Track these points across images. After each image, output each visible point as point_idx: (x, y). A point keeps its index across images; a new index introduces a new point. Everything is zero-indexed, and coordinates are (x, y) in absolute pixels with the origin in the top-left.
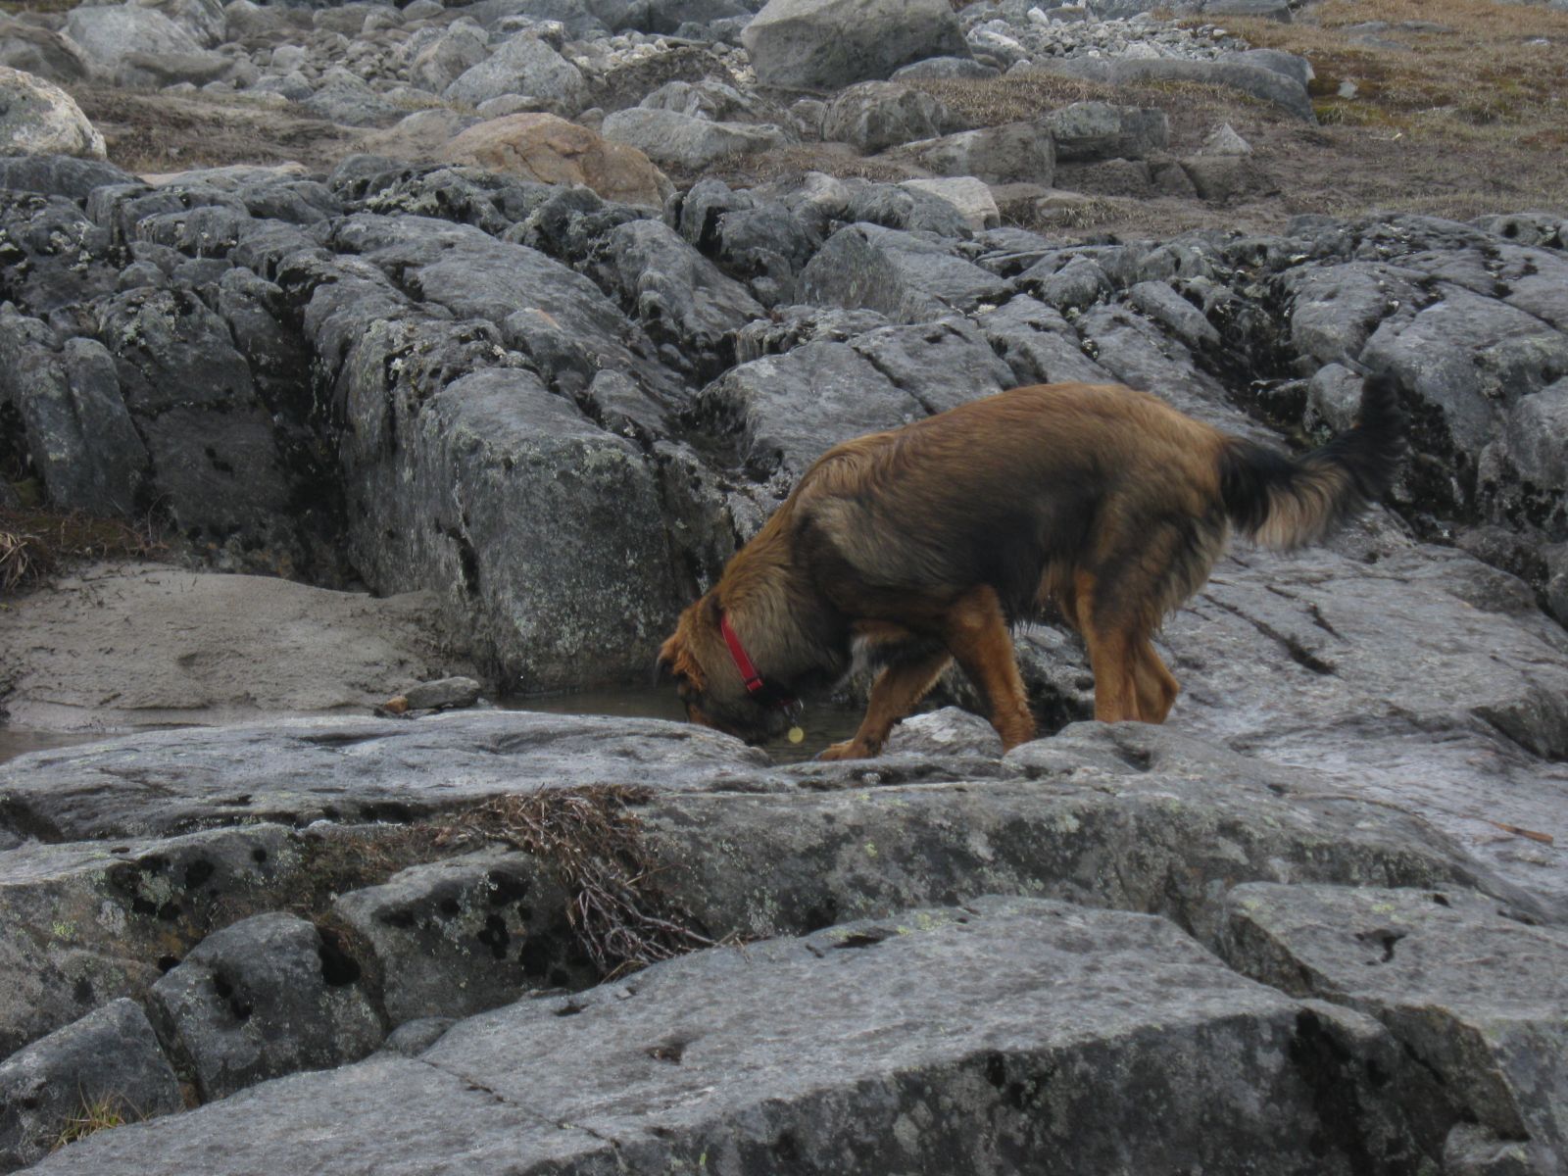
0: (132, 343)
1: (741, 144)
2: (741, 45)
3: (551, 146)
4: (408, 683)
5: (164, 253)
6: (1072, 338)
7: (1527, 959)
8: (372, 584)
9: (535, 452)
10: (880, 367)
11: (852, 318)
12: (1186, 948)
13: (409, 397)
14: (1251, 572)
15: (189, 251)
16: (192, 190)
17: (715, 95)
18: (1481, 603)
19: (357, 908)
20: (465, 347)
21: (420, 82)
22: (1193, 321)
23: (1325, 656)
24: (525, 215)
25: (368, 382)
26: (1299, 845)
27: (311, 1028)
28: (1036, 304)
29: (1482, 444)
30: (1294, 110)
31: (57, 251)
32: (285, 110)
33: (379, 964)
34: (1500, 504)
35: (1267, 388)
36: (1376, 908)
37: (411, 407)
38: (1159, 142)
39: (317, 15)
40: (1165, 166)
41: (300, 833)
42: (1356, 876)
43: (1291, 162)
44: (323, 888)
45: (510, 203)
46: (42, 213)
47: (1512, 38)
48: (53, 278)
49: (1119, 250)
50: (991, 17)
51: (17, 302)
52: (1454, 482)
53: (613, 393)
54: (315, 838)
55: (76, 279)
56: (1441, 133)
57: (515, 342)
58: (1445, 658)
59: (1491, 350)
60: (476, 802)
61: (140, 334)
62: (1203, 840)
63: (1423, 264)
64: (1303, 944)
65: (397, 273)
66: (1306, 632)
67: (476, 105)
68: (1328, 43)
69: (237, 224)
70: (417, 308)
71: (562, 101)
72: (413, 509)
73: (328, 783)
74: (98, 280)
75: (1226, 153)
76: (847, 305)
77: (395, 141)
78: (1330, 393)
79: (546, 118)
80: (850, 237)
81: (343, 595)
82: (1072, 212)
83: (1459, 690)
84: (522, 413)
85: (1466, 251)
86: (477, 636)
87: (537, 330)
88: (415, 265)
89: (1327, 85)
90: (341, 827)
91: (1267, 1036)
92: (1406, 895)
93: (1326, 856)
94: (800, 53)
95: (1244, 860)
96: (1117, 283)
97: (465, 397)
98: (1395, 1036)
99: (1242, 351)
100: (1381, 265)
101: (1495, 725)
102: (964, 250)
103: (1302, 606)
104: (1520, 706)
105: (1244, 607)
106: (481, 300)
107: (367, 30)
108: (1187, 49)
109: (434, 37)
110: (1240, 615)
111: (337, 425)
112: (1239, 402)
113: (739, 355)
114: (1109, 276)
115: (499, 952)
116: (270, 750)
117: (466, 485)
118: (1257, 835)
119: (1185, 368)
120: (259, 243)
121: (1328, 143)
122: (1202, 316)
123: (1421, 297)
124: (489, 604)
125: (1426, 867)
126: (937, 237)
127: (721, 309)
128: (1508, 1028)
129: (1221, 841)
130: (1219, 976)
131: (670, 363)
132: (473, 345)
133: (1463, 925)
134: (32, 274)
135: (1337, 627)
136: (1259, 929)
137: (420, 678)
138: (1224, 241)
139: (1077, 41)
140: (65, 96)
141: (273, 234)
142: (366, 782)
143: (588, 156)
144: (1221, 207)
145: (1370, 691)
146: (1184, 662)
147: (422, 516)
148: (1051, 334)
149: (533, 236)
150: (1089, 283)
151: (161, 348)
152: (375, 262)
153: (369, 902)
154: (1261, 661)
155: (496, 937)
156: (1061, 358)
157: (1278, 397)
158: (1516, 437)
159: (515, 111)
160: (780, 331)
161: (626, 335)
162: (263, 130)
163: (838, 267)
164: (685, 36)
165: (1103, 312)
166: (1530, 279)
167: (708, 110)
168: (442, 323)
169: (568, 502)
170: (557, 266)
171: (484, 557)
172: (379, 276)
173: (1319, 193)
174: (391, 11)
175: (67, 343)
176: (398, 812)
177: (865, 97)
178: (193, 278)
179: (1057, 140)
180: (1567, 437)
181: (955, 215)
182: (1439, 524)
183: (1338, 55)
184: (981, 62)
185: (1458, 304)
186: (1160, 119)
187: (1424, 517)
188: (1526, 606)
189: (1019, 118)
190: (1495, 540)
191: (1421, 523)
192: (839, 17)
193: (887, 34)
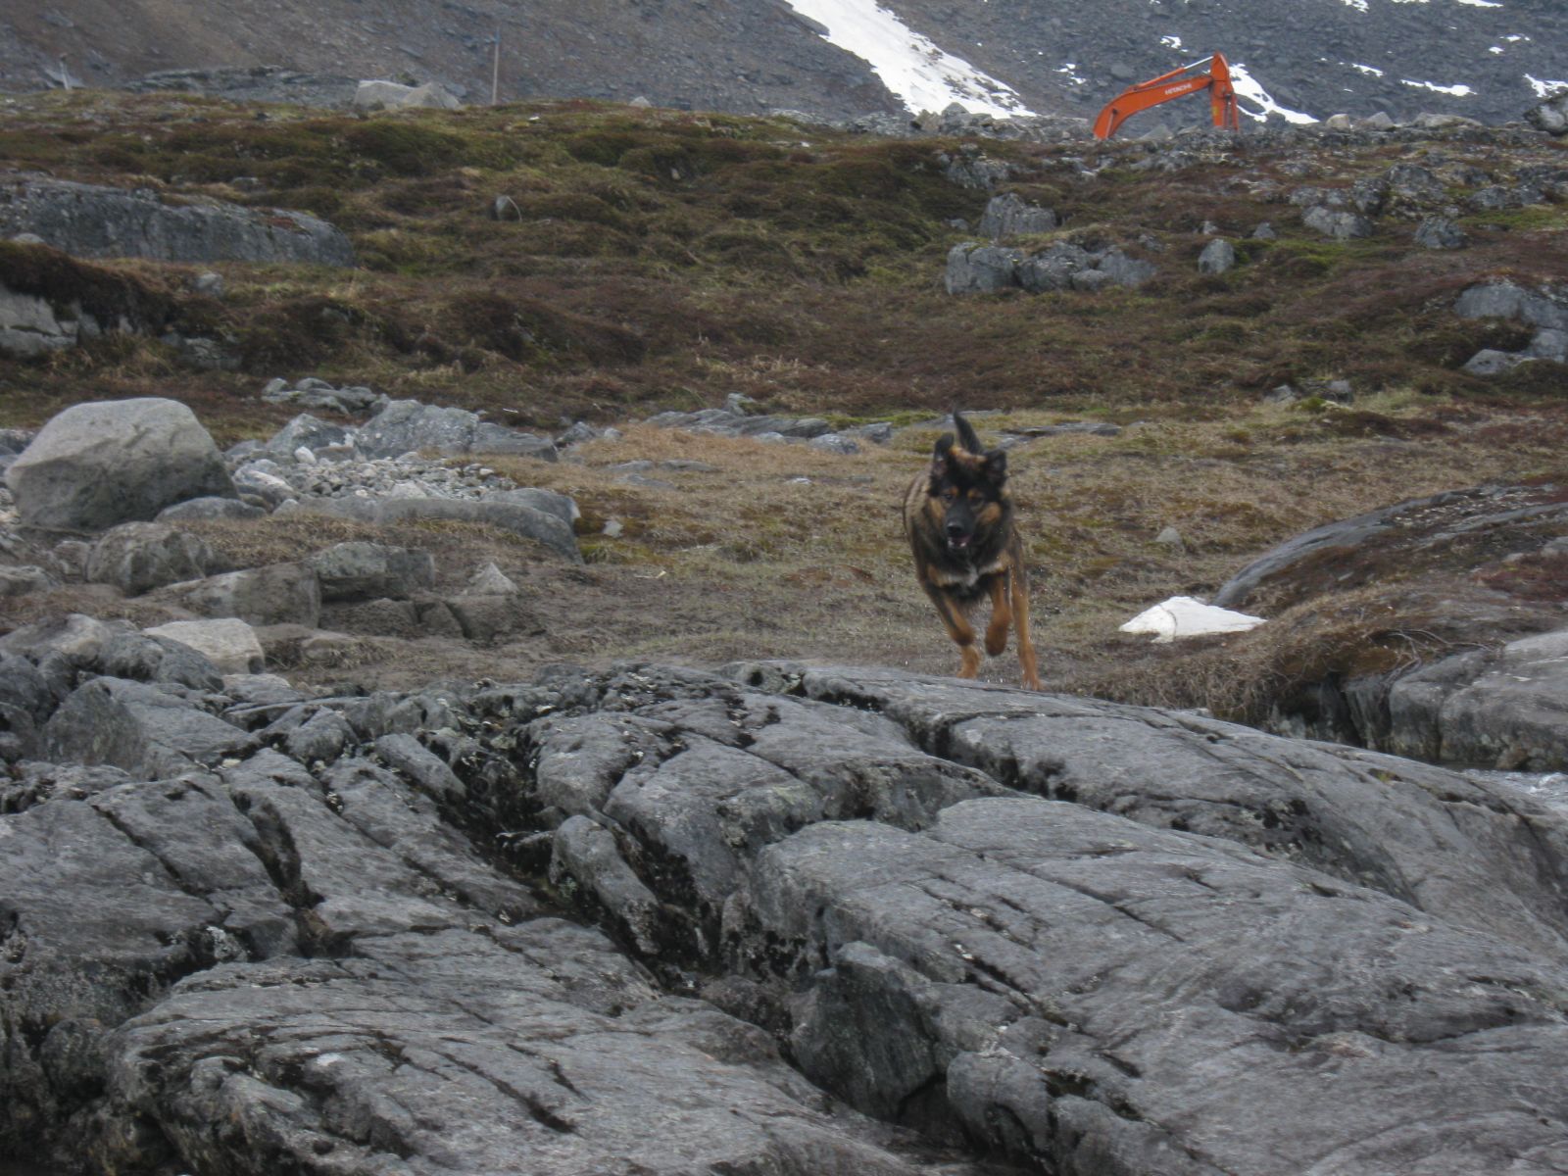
6: (317, 792)
10: (119, 826)
11: (93, 775)
14: (494, 1029)
18: (725, 1055)
22: (438, 773)
23: (565, 1114)
28: (281, 758)
29: (725, 893)
30: (560, 549)
34: (744, 954)
35: (512, 841)
38: (425, 582)
40: (431, 606)
43: (557, 601)
47: (773, 476)
49: (365, 702)
50: (259, 456)
52: (698, 932)
56: (704, 571)
58: (686, 1113)
59: (734, 800)
63: (667, 714)
66: (547, 1091)
68: (594, 482)
75: (492, 593)
76: (90, 760)
78: (574, 845)
80: (94, 692)
82: (337, 653)
83: (699, 1146)
85: (710, 700)
89: (593, 524)
94: (65, 494)
96: (363, 735)
99: (488, 803)
100: (627, 715)
102: (210, 703)
103: (542, 1063)
104: (760, 1160)
105: (484, 1066)
108: (454, 488)
110: (481, 1074)
112: (485, 854)
114: (355, 728)
119: (430, 821)
121: (594, 581)
122: (447, 768)
123: (665, 747)
126: (184, 689)
135: (578, 1084)
138: (472, 691)
139: (344, 480)
144: (487, 646)
145: (610, 1149)
146: (423, 1124)
148: (296, 789)
150: (334, 736)
154: (501, 1120)
156: (305, 813)
157: (524, 849)
158: (759, 887)
160: (19, 789)
163: (81, 721)
165: (349, 765)
166: (773, 728)
173: (584, 632)
177: (129, 538)
179: (322, 580)
180: (809, 886)
181: (204, 664)
182: (684, 975)
183: (603, 494)
184: (247, 502)
185: (701, 754)
186: (426, 559)
187: (669, 968)
188: (770, 1056)
189: (285, 559)
190: (739, 990)
191: (666, 974)
192: (104, 457)
193: (152, 475)
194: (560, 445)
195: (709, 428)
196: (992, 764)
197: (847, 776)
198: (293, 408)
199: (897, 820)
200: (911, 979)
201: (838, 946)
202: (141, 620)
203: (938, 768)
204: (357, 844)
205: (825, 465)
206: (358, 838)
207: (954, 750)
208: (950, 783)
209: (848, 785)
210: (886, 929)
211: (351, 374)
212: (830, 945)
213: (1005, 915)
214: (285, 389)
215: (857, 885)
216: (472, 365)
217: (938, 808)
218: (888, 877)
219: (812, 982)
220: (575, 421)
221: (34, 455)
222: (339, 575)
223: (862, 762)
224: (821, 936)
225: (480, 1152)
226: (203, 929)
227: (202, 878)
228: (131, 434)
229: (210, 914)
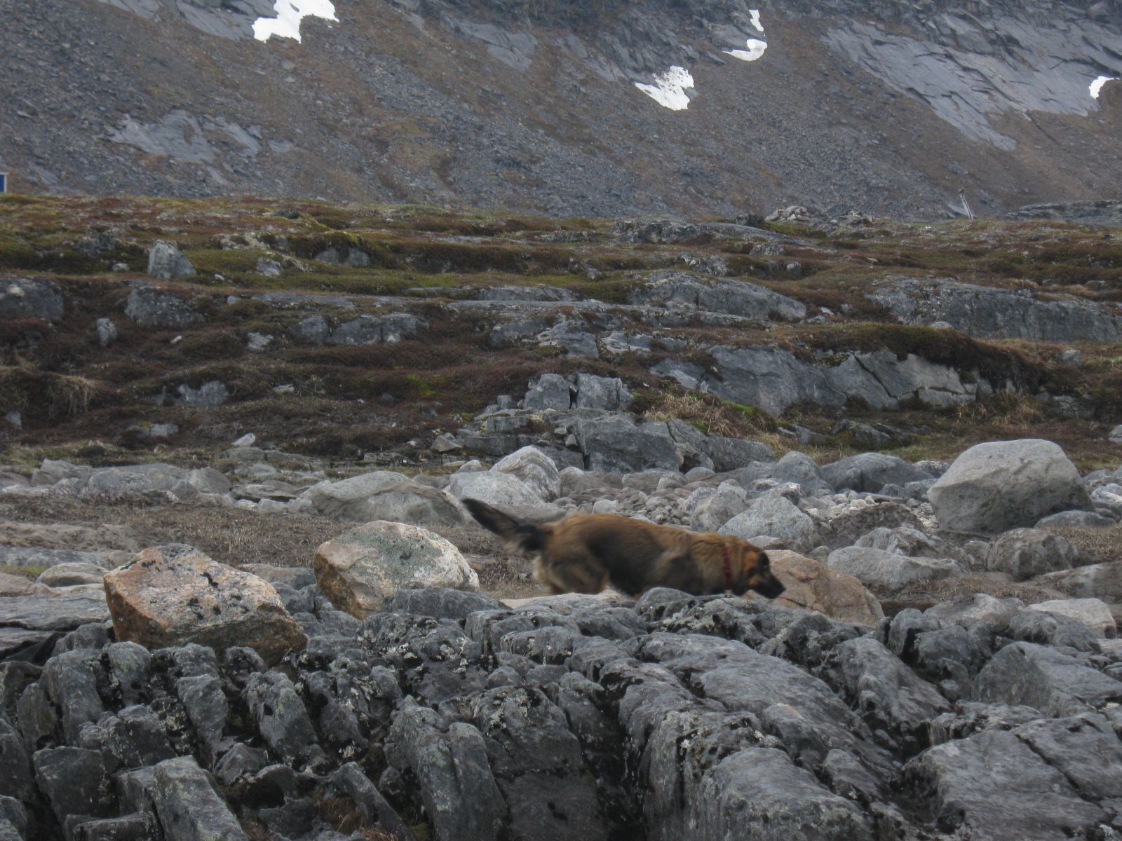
0: (497, 726)
1: (928, 573)
2: (927, 501)
3: (791, 574)
5: (520, 661)
9: (785, 810)
10: (1035, 750)
11: (1014, 713)
13: (694, 768)
15: (537, 659)
16: (540, 614)
17: (909, 537)
20: (734, 732)
24: (777, 633)
25: (665, 756)
31: (444, 658)
37: (695, 775)
39: (625, 477)
45: (766, 624)
46: (434, 631)
48: (441, 678)
50: (1108, 481)
51: (415, 695)
53: (841, 766)
55: (458, 678)
57: (770, 729)
61: (503, 719)
65: (686, 676)
69: (572, 640)
70: (700, 703)
71: (799, 541)
74: (473, 679)
76: (1010, 702)
79: (787, 554)
80: (1012, 653)
84: (776, 781)
87: (786, 720)
88: (698, 671)
94: (970, 507)
97: (735, 768)
102: (1095, 662)
106: (746, 697)
107: (661, 489)
109: (708, 494)
111: (641, 786)
113: (932, 738)
117: (735, 833)
120: (588, 654)
126: (1075, 651)
127: (919, 703)
131: (881, 743)
132: (740, 730)
134: (426, 675)
140: (451, 546)
141: (597, 648)
143: (818, 581)
149: (783, 649)
151: (517, 730)
152: (670, 668)
160: (961, 722)
161: (850, 722)
163: (1003, 673)
164: (887, 494)
167: (904, 548)
168: (718, 714)
170: (800, 672)
172: (673, 679)
174: (675, 474)
175: (451, 727)
177: (1018, 539)
178: (540, 679)
181: (1087, 633)
184: (1101, 514)
192: (999, 481)
193: (1033, 494)
202: (1027, 599)
221: (948, 479)
226: (1097, 826)
227: (1095, 789)
228: (1018, 464)
229: (1102, 816)
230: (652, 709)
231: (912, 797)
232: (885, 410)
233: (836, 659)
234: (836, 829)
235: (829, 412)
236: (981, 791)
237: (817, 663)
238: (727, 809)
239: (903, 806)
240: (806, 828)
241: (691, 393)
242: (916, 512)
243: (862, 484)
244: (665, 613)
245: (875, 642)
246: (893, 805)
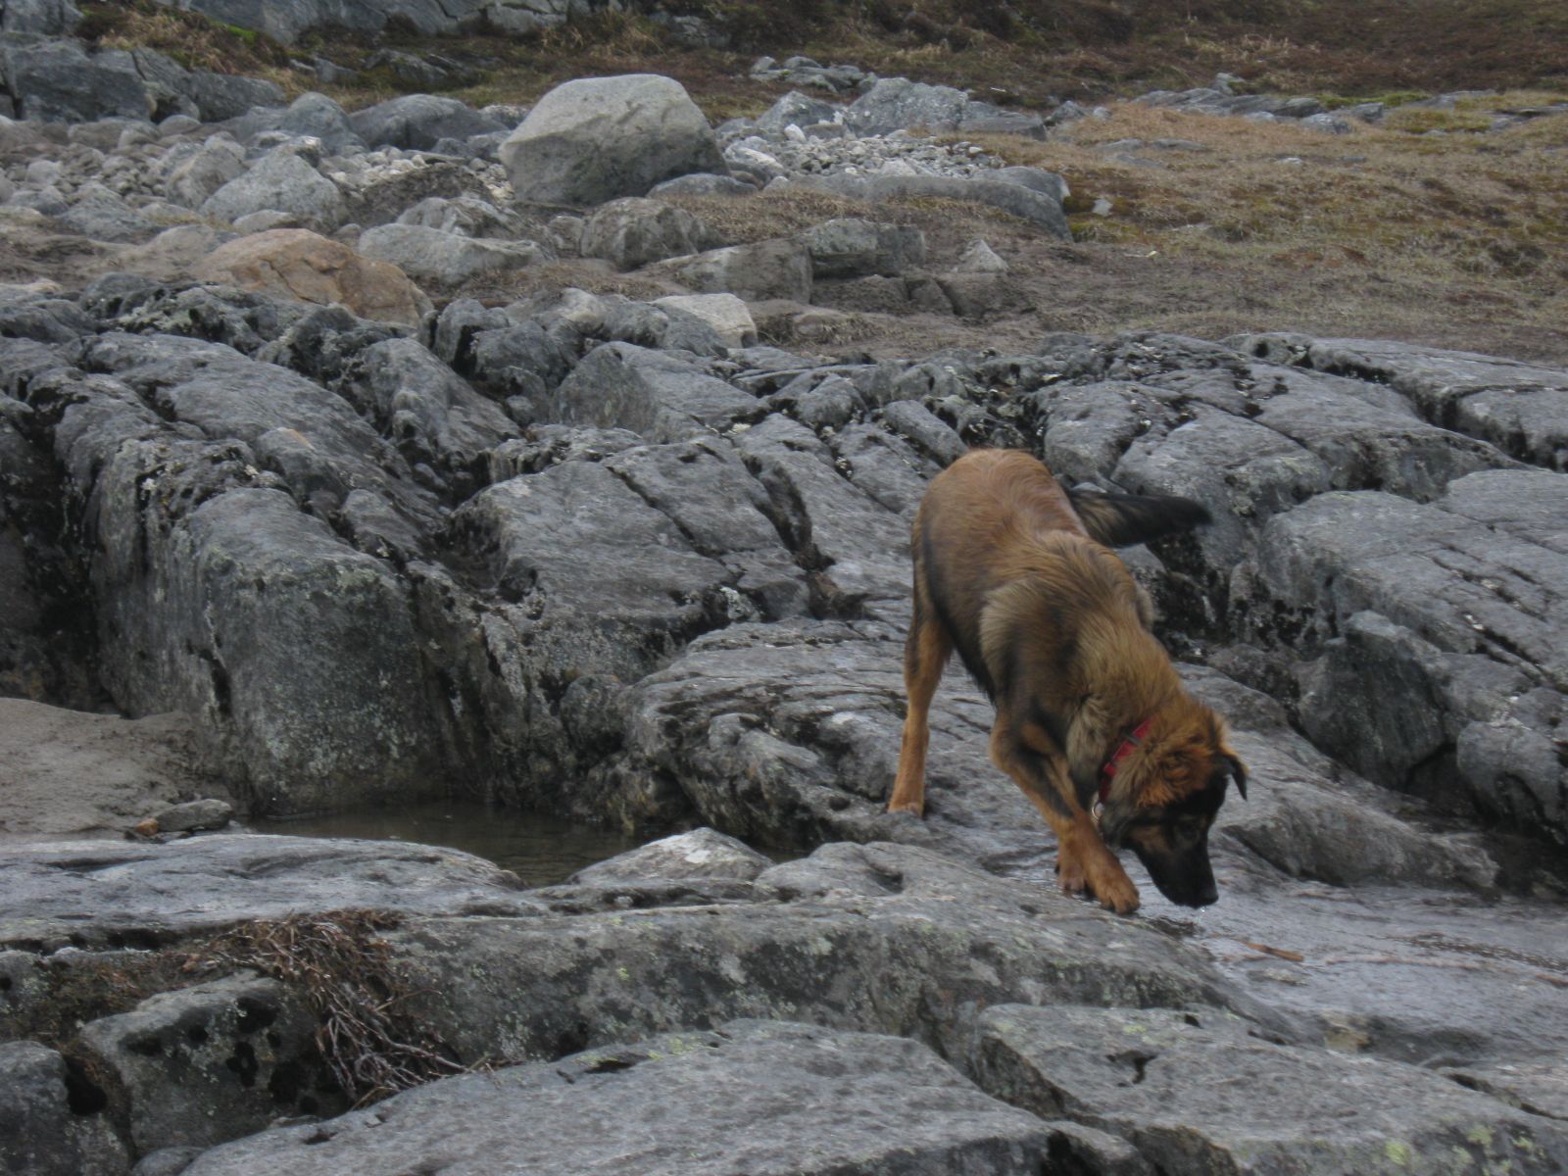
1: (498, 260)
2: (498, 161)
3: (307, 262)
4: (159, 806)
6: (826, 457)
7: (1277, 1079)
8: (123, 705)
9: (287, 572)
10: (634, 487)
11: (606, 438)
12: (937, 1070)
13: (161, 517)
17: (472, 211)
18: (1233, 722)
19: (103, 1037)
20: (217, 467)
21: (176, 197)
22: (946, 440)
24: (279, 334)
25: (120, 502)
26: (1051, 966)
27: (56, 1158)
28: (790, 424)
29: (1233, 562)
30: (1050, 228)
32: (40, 226)
33: (126, 1093)
34: (1252, 623)
36: (1128, 1030)
37: (163, 528)
38: (915, 259)
39: (72, 130)
40: (922, 283)
41: (46, 960)
42: (1107, 997)
43: (1048, 279)
44: (69, 1017)
45: (264, 321)
47: (1264, 156)
49: (873, 369)
50: (748, 134)
52: (1206, 600)
53: (367, 513)
54: (61, 965)
56: (1195, 250)
57: (268, 462)
59: (1242, 469)
60: (226, 927)
62: (955, 961)
63: (1175, 384)
64: (1054, 1066)
65: (149, 392)
67: (232, 220)
68: (1083, 161)
70: (169, 428)
71: (319, 217)
72: (164, 629)
73: (75, 909)
75: (982, 270)
76: (602, 424)
77: (151, 257)
79: (302, 234)
80: (605, 357)
81: (94, 716)
82: (829, 328)
84: (275, 533)
85: (1217, 371)
86: (229, 758)
87: (289, 450)
88: (167, 385)
89: (1082, 203)
90: (90, 955)
91: (1019, 1159)
92: (1158, 1016)
93: (1078, 977)
94: (557, 169)
95: (996, 982)
96: (871, 402)
97: (217, 517)
98: (1146, 1157)
100: (1134, 384)
101: (1247, 844)
102: (719, 369)
104: (1271, 825)
106: (234, 419)
107: (123, 145)
108: (944, 166)
109: (191, 152)
111: (87, 545)
113: (493, 474)
114: (863, 395)
115: (248, 1080)
116: (17, 875)
117: (218, 606)
118: (1009, 956)
120: (10, 362)
121: (1082, 259)
122: (955, 435)
123: (1172, 416)
124: (242, 726)
125: (1177, 987)
126: (692, 356)
127: (476, 428)
128: (1258, 1148)
129: (973, 962)
130: (970, 1099)
131: (424, 482)
132: (226, 465)
133: (1214, 1046)
136: (1011, 1051)
137: (171, 801)
138: (978, 360)
139: (834, 158)
141: (24, 353)
142: (114, 908)
143: (345, 273)
144: (977, 324)
146: (938, 782)
147: (173, 637)
148: (806, 454)
149: (287, 355)
150: (843, 402)
152: (127, 381)
153: (116, 1030)
155: (245, 1064)
156: (815, 478)
158: (1267, 556)
159: (271, 227)
160: (534, 451)
161: (380, 454)
162: (18, 246)
163: (593, 385)
164: (443, 152)
165: (857, 432)
166: (1280, 399)
167: (465, 226)
168: (195, 444)
169: (321, 623)
170: (311, 386)
171: (237, 678)
172: (131, 395)
173: (1074, 310)
174: (147, 126)
176: (145, 938)
177: (623, 213)
179: (814, 257)
180: (1318, 556)
181: (710, 333)
182: (1191, 642)
183: (1093, 172)
184: (738, 178)
185: (1209, 423)
186: (916, 236)
187: (1177, 636)
188: (1278, 724)
189: (776, 235)
190: (1246, 658)
191: (1174, 642)
192: (597, 133)
193: (645, 151)
194: (1049, 124)
195: (1199, 108)
196: (1500, 437)
197: (1355, 447)
198: (782, 86)
199: (1405, 491)
200: (1421, 649)
201: (1347, 616)
202: (635, 294)
203: (1447, 440)
204: (866, 509)
205: (1316, 144)
206: (868, 503)
207: (1461, 423)
208: (1459, 456)
209: (1356, 456)
210: (1396, 598)
211: (838, 52)
212: (1339, 614)
213: (1515, 586)
214: (773, 67)
215: (1367, 555)
216: (959, 44)
217: (1446, 479)
218: (1398, 547)
219: (1320, 651)
220: (1063, 100)
221: (527, 131)
222: (830, 251)
223: (1370, 433)
224: (1330, 605)
225: (993, 811)
226: (717, 590)
227: (715, 539)
228: (623, 110)
229: (724, 575)
230: (103, 438)
231: (465, 554)
232: (440, 35)
233: (361, 369)
234: (360, 598)
235: (363, 39)
236: (558, 543)
237: (336, 375)
238: (207, 572)
239: (453, 567)
240: (317, 597)
241: (166, 11)
242: (482, 176)
243: (407, 138)
244: (122, 308)
245: (417, 345)
246: (439, 565)
